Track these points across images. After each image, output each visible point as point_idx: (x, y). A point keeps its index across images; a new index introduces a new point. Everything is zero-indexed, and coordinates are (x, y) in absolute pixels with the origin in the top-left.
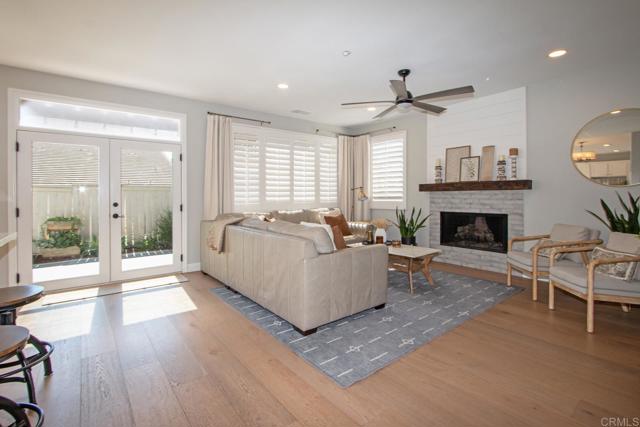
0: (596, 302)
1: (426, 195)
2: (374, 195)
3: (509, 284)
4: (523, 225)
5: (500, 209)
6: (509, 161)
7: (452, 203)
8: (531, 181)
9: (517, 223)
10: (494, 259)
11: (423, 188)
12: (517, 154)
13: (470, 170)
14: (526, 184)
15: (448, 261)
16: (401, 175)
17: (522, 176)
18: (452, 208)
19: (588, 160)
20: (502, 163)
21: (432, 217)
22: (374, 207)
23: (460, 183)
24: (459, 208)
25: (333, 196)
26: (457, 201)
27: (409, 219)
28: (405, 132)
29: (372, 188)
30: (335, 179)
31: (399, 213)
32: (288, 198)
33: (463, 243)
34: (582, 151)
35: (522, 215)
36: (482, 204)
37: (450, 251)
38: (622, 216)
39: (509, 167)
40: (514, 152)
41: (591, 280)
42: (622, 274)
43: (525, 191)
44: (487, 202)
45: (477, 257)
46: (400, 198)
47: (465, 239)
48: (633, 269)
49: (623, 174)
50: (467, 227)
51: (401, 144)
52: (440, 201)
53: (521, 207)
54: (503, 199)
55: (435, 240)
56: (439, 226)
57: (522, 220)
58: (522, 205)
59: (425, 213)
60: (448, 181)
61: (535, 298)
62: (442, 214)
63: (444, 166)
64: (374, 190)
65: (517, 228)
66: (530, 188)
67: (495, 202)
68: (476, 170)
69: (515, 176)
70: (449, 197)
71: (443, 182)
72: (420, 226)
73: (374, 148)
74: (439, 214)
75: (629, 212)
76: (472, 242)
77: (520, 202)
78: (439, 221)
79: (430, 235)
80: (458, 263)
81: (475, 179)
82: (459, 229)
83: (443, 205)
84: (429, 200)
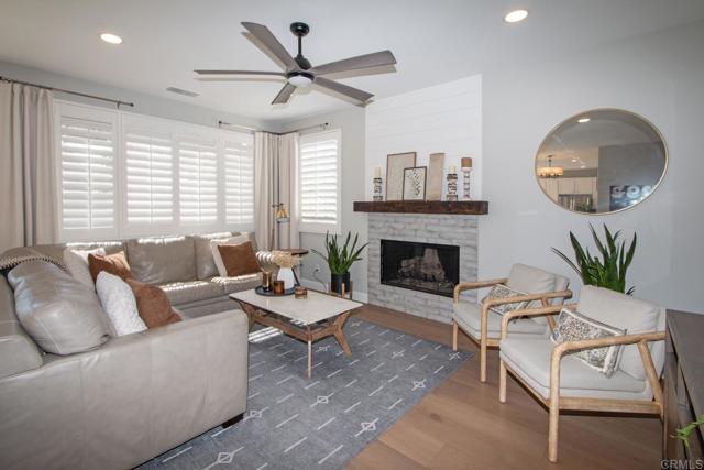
0: (562, 412)
1: (363, 216)
2: (304, 214)
3: (455, 348)
4: (477, 262)
5: (450, 239)
6: (460, 175)
7: (394, 229)
8: (487, 203)
9: (471, 258)
10: (442, 305)
11: (360, 207)
12: (470, 166)
13: (415, 184)
14: (479, 208)
15: (390, 306)
16: (335, 188)
17: (476, 196)
18: (393, 235)
19: (556, 176)
20: (452, 177)
21: (371, 246)
22: (304, 230)
23: (403, 202)
24: (404, 235)
25: (247, 214)
26: (400, 226)
27: (342, 249)
28: (339, 132)
29: (300, 204)
30: (251, 191)
31: (330, 240)
32: (171, 218)
33: (408, 281)
34: (550, 166)
35: (475, 248)
36: (430, 232)
37: (391, 293)
38: (596, 258)
39: (460, 183)
40: (467, 162)
41: (555, 378)
42: (599, 362)
43: (481, 217)
44: (435, 229)
45: (423, 302)
46: (333, 219)
47: (411, 276)
48: (615, 354)
49: (589, 192)
50: (412, 261)
51: (335, 147)
52: (381, 225)
53: (475, 237)
54: (454, 226)
55: (374, 277)
56: (379, 259)
57: (476, 256)
58: (476, 235)
59: (363, 240)
60: (390, 199)
61: (483, 379)
62: (383, 242)
63: (384, 178)
64: (304, 208)
65: (469, 265)
66: (486, 212)
67: (445, 229)
68: (422, 185)
69: (467, 196)
70: (391, 220)
71: (384, 200)
72: (355, 258)
73: (304, 151)
74: (379, 243)
75: (605, 254)
76: (417, 281)
77: (473, 231)
78: (379, 252)
79: (369, 270)
80: (401, 309)
81: (420, 197)
82: (404, 263)
83: (384, 230)
84: (367, 224)
